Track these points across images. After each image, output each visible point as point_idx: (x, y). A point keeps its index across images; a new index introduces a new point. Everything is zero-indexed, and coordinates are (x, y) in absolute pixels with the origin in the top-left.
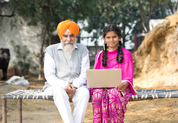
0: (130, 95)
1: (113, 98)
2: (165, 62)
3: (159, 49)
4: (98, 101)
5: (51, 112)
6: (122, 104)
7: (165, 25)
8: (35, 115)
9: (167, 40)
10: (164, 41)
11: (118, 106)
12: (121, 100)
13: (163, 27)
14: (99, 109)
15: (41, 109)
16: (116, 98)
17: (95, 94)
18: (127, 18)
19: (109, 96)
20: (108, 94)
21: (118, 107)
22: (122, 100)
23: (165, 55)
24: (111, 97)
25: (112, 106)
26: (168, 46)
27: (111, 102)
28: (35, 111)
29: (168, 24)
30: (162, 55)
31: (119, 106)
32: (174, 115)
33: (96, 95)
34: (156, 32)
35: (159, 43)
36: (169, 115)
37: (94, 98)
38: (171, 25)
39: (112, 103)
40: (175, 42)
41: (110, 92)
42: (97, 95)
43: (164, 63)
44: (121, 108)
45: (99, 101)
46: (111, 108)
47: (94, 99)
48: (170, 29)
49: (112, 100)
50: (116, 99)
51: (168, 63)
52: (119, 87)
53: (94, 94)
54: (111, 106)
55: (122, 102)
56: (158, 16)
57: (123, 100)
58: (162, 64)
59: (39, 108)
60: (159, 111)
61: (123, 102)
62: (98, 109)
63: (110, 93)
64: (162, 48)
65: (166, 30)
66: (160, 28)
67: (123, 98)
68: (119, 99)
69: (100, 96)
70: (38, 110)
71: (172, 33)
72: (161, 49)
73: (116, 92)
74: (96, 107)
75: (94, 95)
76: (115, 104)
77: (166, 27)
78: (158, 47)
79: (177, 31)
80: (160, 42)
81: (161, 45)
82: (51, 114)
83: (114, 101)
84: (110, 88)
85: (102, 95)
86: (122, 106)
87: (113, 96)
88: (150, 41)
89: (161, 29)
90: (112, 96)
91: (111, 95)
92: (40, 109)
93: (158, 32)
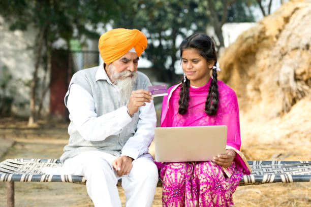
0: (241, 175)
1: (207, 183)
2: (256, 99)
3: (245, 76)
4: (176, 187)
5: (62, 193)
6: (226, 195)
7: (257, 34)
8: (33, 201)
9: (259, 60)
10: (254, 61)
11: (218, 198)
12: (224, 186)
13: (253, 37)
14: (179, 203)
15: (44, 188)
16: (215, 183)
17: (171, 172)
18: (180, 20)
19: (200, 178)
20: (197, 173)
21: (217, 201)
22: (227, 186)
23: (256, 87)
24: (205, 180)
25: (207, 197)
26: (263, 70)
27: (204, 190)
28: (31, 192)
29: (263, 32)
30: (250, 86)
31: (220, 198)
32: (297, 203)
33: (173, 175)
34: (241, 45)
35: (244, 65)
36: (287, 202)
37: (169, 181)
38: (268, 34)
39: (206, 191)
40: (275, 64)
41: (201, 170)
42: (176, 175)
43: (253, 100)
44: (222, 202)
45: (178, 188)
46: (204, 203)
47: (168, 183)
48: (265, 42)
49: (205, 186)
50: (214, 185)
51: (260, 99)
52: (220, 160)
53: (168, 173)
54: (203, 198)
55: (225, 191)
56: (231, 18)
57: (228, 188)
58: (250, 102)
59: (39, 187)
60: (266, 196)
61: (228, 190)
62: (176, 204)
63: (201, 173)
64: (250, 73)
65: (259, 42)
66: (247, 39)
67: (228, 184)
68: (221, 185)
69: (181, 177)
70: (37, 190)
71: (268, 47)
72: (247, 76)
73: (215, 170)
74: (171, 199)
75: (169, 176)
76: (212, 195)
77: (259, 37)
78: (242, 71)
79: (279, 45)
80: (246, 63)
81: (248, 68)
82: (63, 199)
83: (210, 189)
84: (202, 162)
85: (185, 176)
86: (225, 200)
87: (208, 179)
88: (230, 61)
89: (250, 41)
90: (206, 178)
91: (204, 177)
92: (41, 188)
93: (244, 46)
